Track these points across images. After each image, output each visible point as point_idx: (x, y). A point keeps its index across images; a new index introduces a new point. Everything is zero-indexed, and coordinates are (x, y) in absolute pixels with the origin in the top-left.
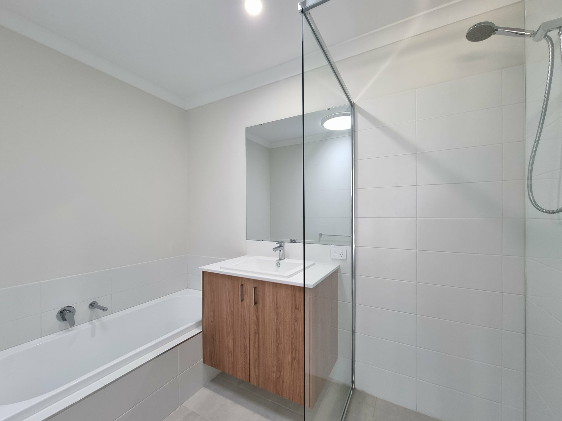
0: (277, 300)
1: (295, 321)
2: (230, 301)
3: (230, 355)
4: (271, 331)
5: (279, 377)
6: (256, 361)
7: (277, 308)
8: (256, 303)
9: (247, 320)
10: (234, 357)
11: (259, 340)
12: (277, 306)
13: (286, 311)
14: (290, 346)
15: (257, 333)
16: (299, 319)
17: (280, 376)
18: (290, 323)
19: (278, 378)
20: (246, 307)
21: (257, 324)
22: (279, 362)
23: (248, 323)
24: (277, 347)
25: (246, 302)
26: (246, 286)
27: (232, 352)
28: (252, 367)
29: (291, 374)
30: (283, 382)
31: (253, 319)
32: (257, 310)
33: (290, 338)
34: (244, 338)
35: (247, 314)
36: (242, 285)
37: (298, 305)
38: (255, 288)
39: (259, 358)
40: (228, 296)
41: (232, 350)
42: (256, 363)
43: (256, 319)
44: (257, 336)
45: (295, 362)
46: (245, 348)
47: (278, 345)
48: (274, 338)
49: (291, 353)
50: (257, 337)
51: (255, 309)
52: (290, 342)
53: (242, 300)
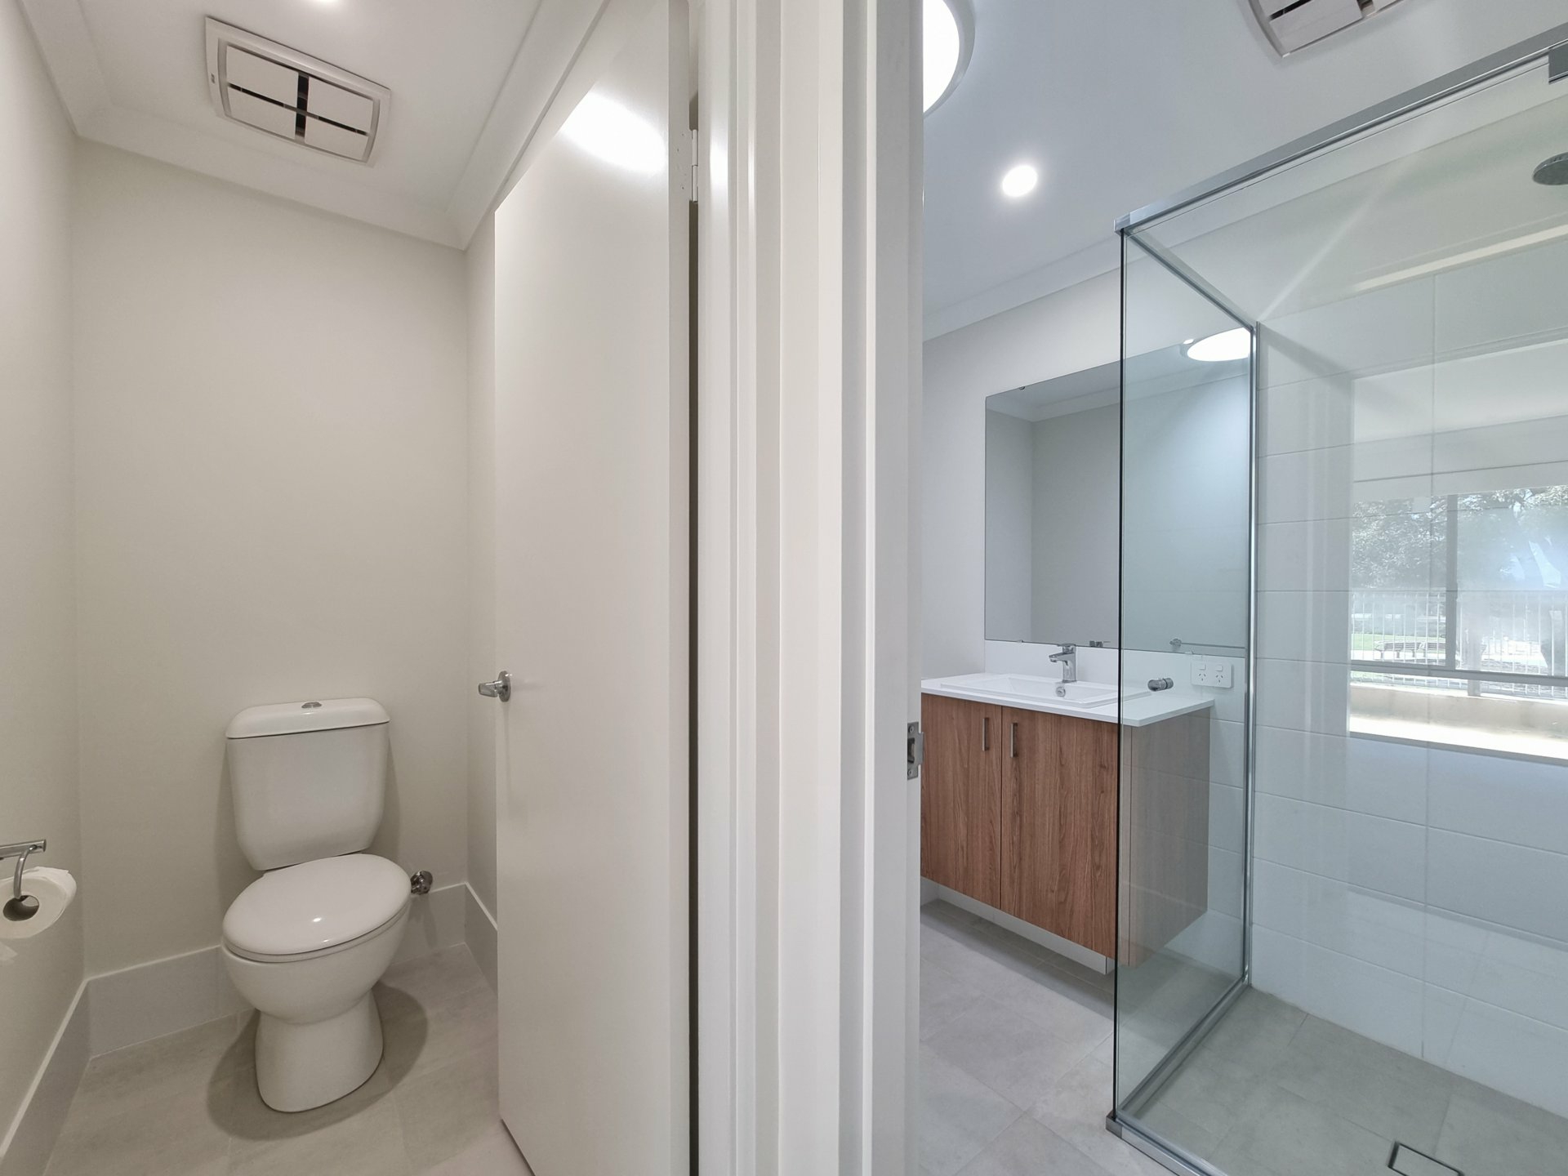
0: (1061, 751)
1: (1099, 792)
2: (960, 749)
3: (960, 853)
4: (1047, 809)
5: (1063, 900)
6: (1015, 868)
7: (1062, 765)
8: (1016, 755)
9: (997, 787)
10: (967, 858)
11: (1021, 827)
12: (1061, 761)
13: (1080, 771)
14: (1089, 840)
15: (1017, 813)
16: (1109, 789)
17: (1066, 900)
18: (1090, 795)
19: (1061, 903)
20: (994, 762)
21: (1018, 795)
22: (1064, 872)
23: (998, 795)
24: (1060, 842)
25: (994, 753)
26: (996, 722)
27: (965, 849)
28: (1006, 880)
29: (1089, 896)
30: (1072, 911)
31: (1010, 786)
32: (1017, 769)
33: (1090, 826)
34: (991, 822)
35: (997, 776)
36: (987, 719)
37: (1107, 761)
38: (1015, 725)
39: (1020, 862)
40: (957, 741)
41: (965, 845)
42: (1014, 872)
43: (1015, 785)
44: (1018, 818)
45: (1099, 873)
46: (991, 842)
47: (1063, 839)
48: (1054, 824)
49: (1089, 853)
50: (1018, 822)
51: (1014, 765)
52: (1089, 833)
53: (987, 749)
